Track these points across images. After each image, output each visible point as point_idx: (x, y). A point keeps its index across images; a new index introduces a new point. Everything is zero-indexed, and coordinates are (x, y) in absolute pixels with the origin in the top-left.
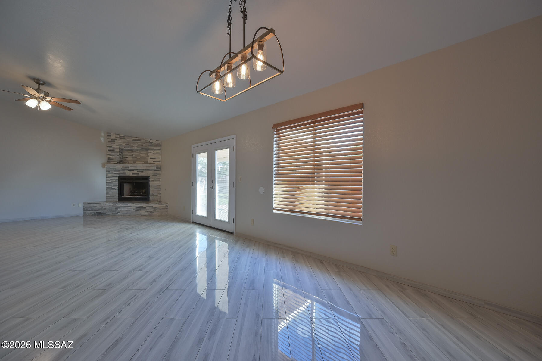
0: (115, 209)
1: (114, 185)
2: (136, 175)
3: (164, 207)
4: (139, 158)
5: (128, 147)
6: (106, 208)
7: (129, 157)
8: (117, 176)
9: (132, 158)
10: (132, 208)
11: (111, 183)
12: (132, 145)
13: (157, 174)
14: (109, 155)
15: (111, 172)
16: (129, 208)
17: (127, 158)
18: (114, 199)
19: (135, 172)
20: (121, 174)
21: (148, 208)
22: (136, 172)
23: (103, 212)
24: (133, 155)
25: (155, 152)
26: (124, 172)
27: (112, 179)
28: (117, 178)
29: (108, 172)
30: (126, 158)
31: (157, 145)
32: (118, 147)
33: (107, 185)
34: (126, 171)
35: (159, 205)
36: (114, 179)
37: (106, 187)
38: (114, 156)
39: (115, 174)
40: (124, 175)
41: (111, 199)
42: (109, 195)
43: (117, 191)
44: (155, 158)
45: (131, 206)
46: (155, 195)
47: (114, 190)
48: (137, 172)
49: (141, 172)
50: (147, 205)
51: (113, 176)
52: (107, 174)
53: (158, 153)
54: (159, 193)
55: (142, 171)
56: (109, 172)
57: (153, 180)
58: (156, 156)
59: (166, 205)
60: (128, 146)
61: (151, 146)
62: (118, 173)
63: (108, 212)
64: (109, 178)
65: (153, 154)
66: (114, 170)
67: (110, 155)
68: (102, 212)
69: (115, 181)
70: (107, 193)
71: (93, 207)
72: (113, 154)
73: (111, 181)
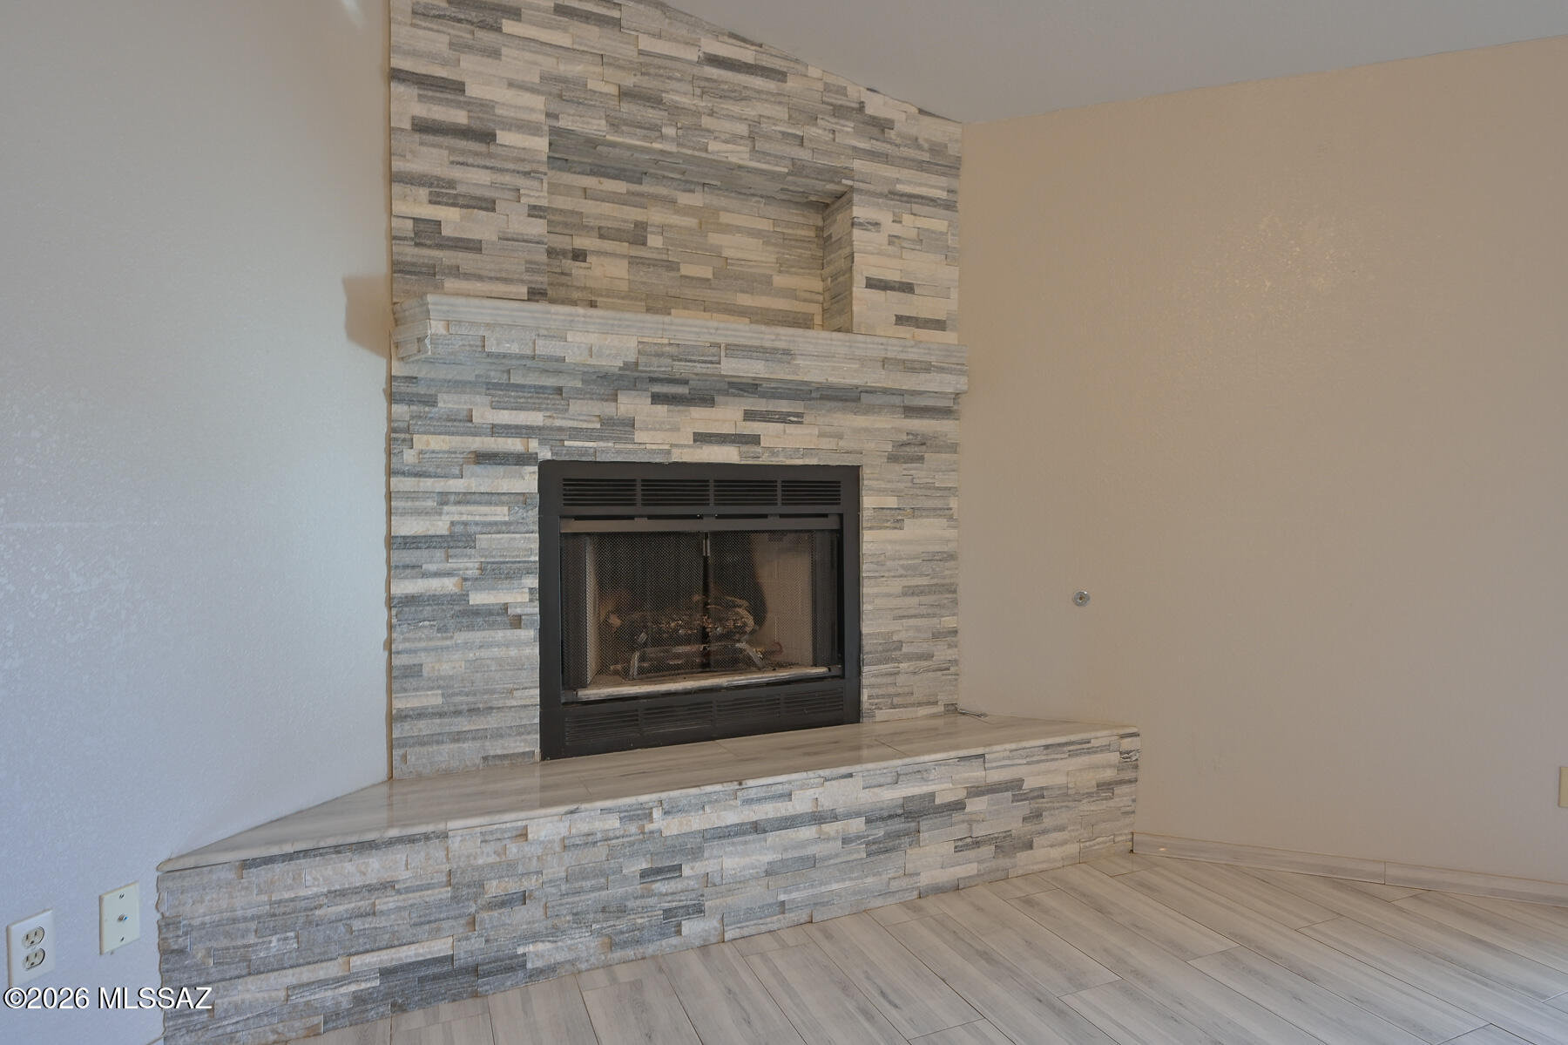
0: (644, 874)
1: (495, 573)
2: (728, 455)
3: (1109, 774)
4: (706, 272)
5: (655, 128)
6: (530, 884)
7: (599, 253)
8: (522, 459)
9: (634, 262)
10: (830, 828)
11: (458, 540)
12: (697, 114)
13: (923, 441)
14: (423, 193)
15: (448, 403)
16: (807, 832)
17: (579, 255)
18: (498, 734)
19: (727, 416)
20: (576, 433)
21: (977, 805)
22: (740, 415)
23: (476, 943)
24: (637, 235)
25: (911, 224)
26: (608, 409)
27: (465, 498)
28: (528, 481)
29: (400, 410)
30: (568, 263)
31: (926, 157)
32: (538, 102)
33: (393, 570)
34: (632, 405)
35: (1072, 754)
36: (490, 498)
37: (390, 602)
38: (489, 205)
39: (496, 430)
40: (608, 450)
41: (458, 737)
42: (433, 699)
43: (530, 634)
44: (907, 288)
45: (826, 804)
46: (909, 657)
47: (492, 626)
48: (749, 416)
49: (783, 418)
50: (976, 774)
51: (482, 458)
52: (397, 437)
53: (923, 240)
54: (937, 636)
55: (798, 407)
56: (431, 401)
57: (892, 502)
58: (919, 266)
59: (1125, 754)
60: (652, 115)
61: (873, 155)
62: (535, 418)
63: (554, 933)
64: (427, 484)
65: (893, 239)
66: (491, 387)
67: (441, 191)
68: (470, 948)
69: (500, 513)
70: (398, 676)
71: (342, 908)
72: (475, 179)
73: (454, 513)
